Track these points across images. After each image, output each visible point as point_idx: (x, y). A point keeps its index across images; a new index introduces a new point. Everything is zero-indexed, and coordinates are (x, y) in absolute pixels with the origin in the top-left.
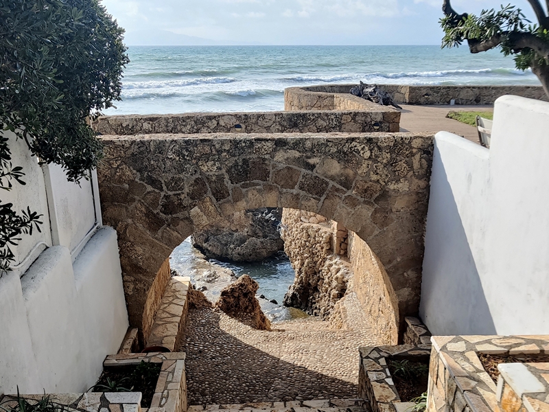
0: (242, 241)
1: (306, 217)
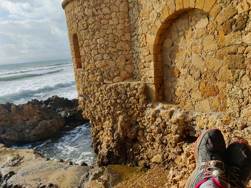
0: (35, 125)
1: (108, 79)
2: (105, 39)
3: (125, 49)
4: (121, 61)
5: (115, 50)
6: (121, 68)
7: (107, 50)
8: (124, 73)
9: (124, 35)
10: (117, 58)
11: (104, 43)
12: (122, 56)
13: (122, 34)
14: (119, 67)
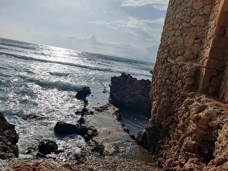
1: (172, 57)
2: (183, 13)
3: (198, 24)
4: (190, 38)
5: (188, 25)
6: (189, 46)
7: (181, 25)
8: (188, 52)
9: (203, 8)
10: (187, 35)
11: (181, 18)
12: (192, 32)
13: (202, 6)
14: (186, 46)
